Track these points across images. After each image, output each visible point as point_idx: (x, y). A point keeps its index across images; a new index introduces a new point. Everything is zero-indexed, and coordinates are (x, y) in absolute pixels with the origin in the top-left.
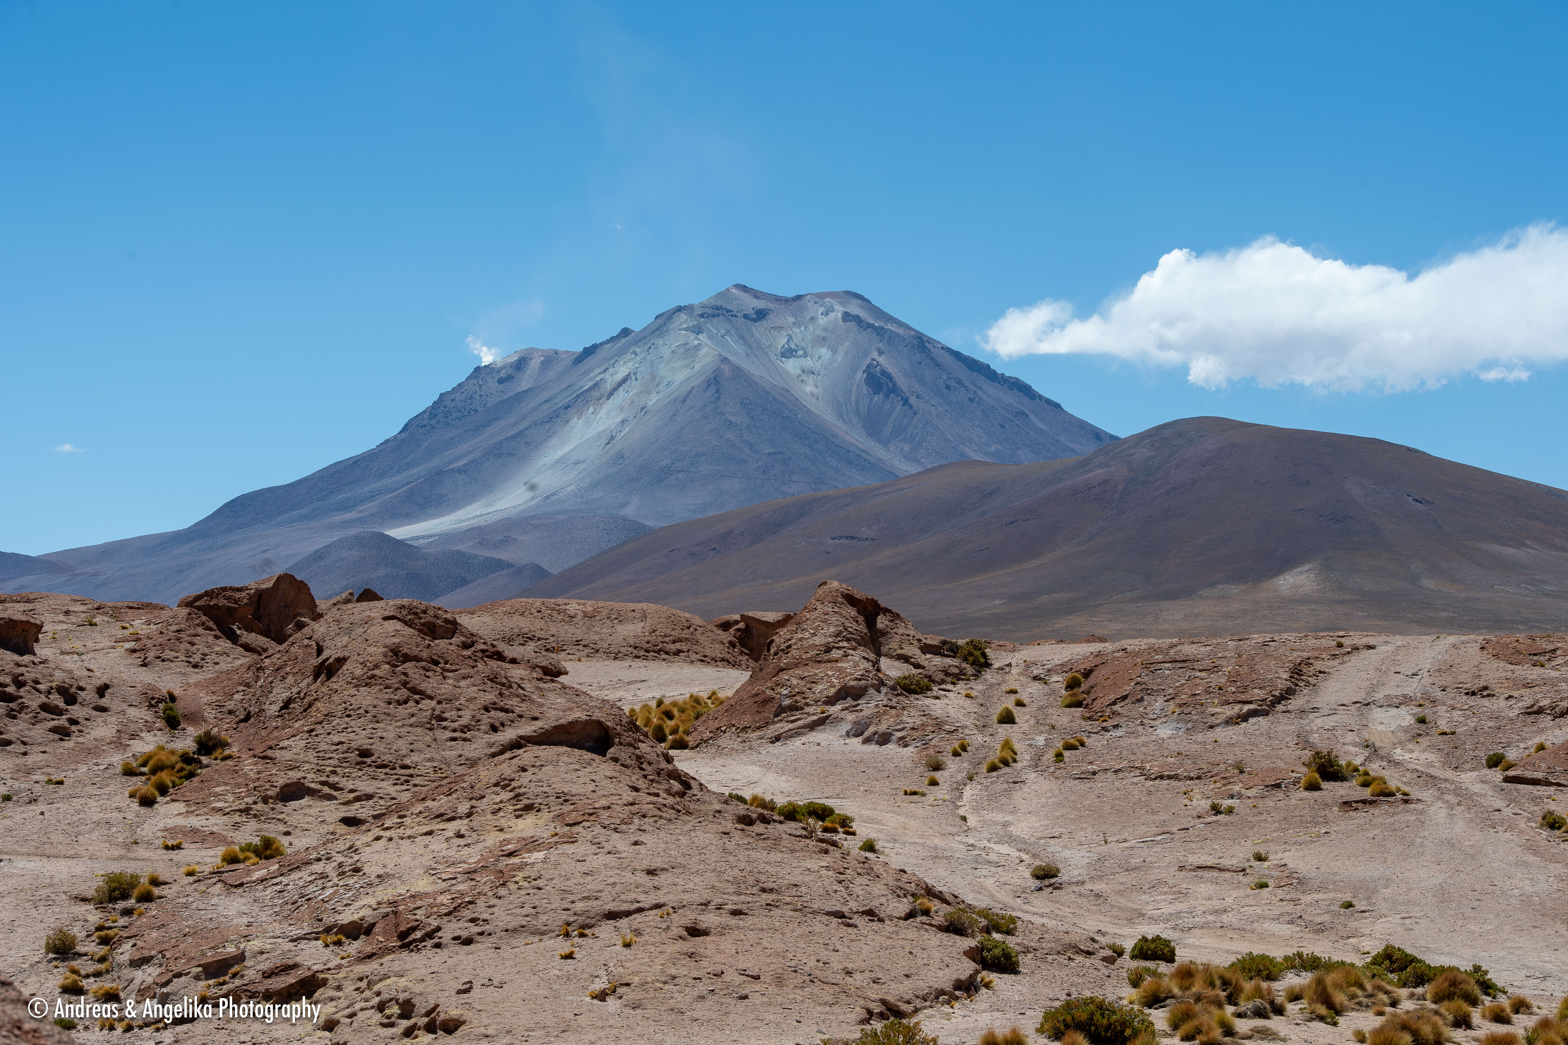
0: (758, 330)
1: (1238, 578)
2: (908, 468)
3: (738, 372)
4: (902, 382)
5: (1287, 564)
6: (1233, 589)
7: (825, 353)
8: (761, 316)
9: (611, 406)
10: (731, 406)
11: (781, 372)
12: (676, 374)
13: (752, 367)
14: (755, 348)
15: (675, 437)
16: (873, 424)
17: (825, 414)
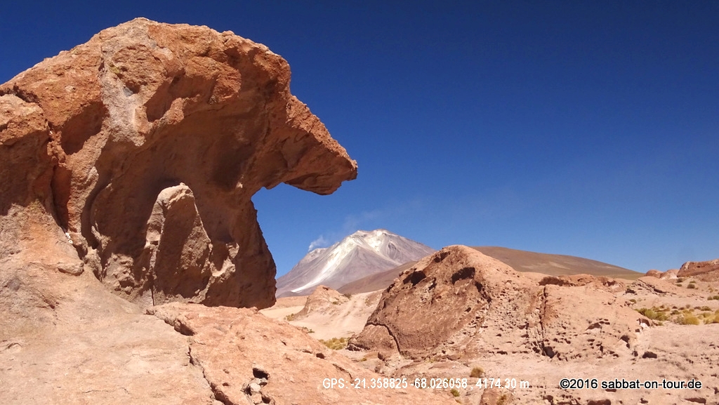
2: (400, 264)
3: (362, 249)
4: (396, 246)
7: (379, 242)
8: (365, 236)
9: (336, 259)
10: (361, 256)
11: (370, 247)
12: (349, 250)
13: (364, 247)
14: (364, 243)
15: (350, 264)
16: (391, 256)
17: (381, 255)
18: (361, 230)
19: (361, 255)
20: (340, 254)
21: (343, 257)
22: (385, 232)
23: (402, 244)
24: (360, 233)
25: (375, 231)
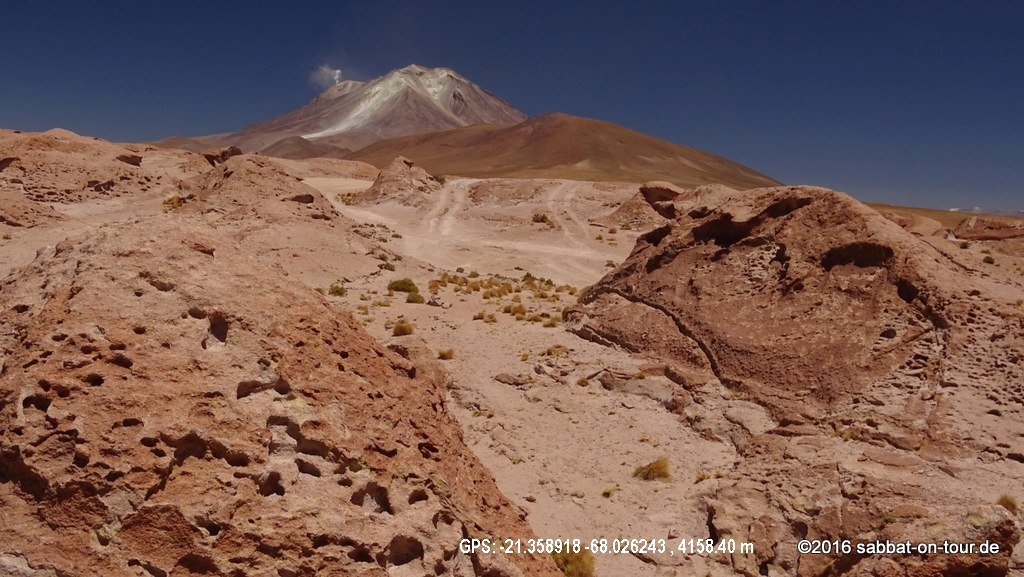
0: (421, 79)
1: (565, 163)
2: (466, 124)
3: (414, 92)
4: (464, 97)
5: (580, 159)
6: (563, 167)
7: (441, 87)
8: (421, 74)
9: (373, 100)
10: (411, 102)
11: (427, 92)
12: (394, 91)
13: (418, 90)
14: (419, 84)
15: (393, 111)
16: (455, 110)
17: (440, 106)
18: (417, 65)
19: (410, 100)
20: (382, 93)
21: (386, 99)
22: (451, 73)
23: (473, 95)
24: (415, 68)
25: (437, 70)
